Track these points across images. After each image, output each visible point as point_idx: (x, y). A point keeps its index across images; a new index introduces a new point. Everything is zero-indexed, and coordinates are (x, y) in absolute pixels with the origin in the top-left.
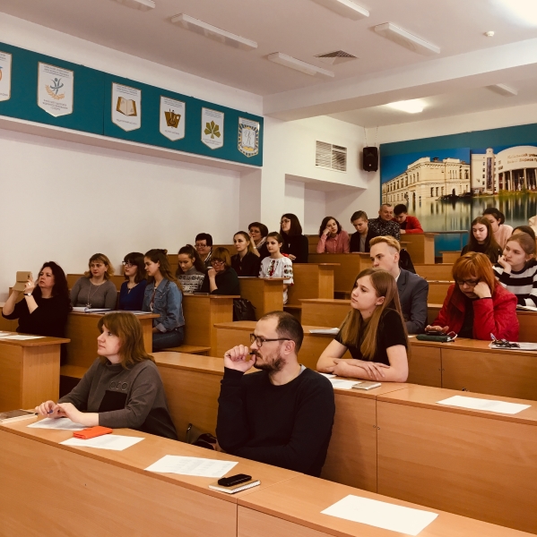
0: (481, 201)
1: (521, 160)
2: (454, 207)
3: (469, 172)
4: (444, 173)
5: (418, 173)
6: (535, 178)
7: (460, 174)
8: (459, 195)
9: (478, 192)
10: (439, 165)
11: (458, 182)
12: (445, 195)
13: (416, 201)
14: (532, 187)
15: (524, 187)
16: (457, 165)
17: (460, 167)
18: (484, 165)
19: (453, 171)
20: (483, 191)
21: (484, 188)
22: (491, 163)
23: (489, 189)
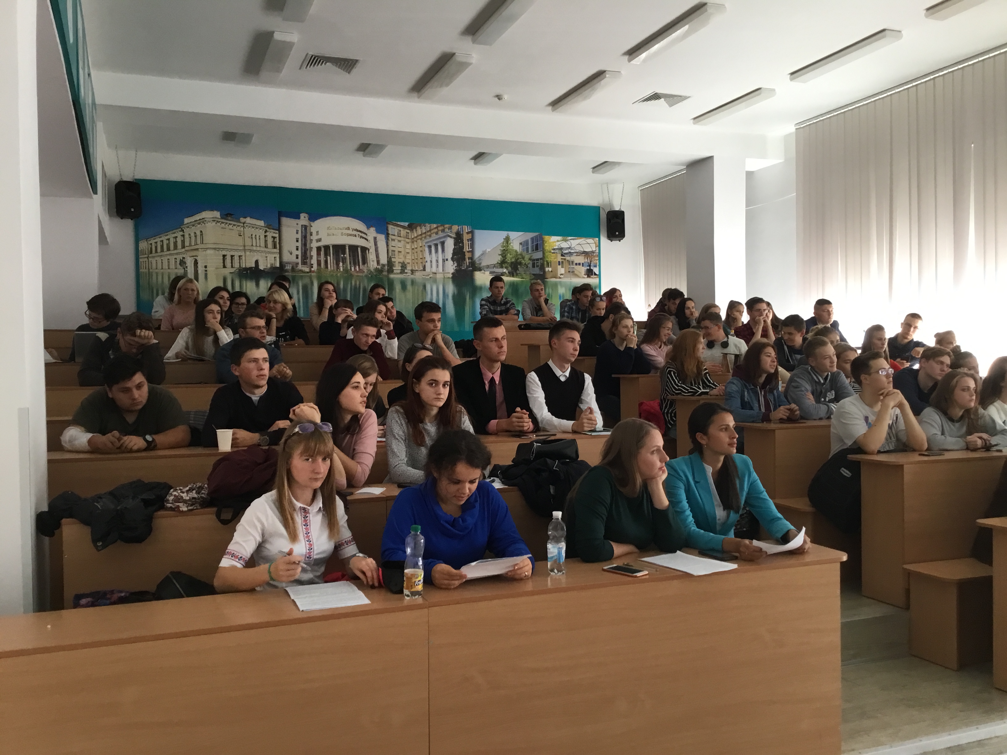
1: (342, 234)
3: (277, 240)
4: (243, 236)
5: (201, 232)
6: (358, 257)
7: (266, 241)
8: (265, 269)
9: (291, 268)
10: (234, 225)
11: (262, 252)
12: (244, 267)
13: (199, 272)
14: (355, 268)
15: (347, 267)
16: (260, 229)
17: (266, 232)
18: (297, 233)
19: (256, 236)
20: (297, 266)
21: (298, 264)
22: (306, 232)
23: (304, 265)
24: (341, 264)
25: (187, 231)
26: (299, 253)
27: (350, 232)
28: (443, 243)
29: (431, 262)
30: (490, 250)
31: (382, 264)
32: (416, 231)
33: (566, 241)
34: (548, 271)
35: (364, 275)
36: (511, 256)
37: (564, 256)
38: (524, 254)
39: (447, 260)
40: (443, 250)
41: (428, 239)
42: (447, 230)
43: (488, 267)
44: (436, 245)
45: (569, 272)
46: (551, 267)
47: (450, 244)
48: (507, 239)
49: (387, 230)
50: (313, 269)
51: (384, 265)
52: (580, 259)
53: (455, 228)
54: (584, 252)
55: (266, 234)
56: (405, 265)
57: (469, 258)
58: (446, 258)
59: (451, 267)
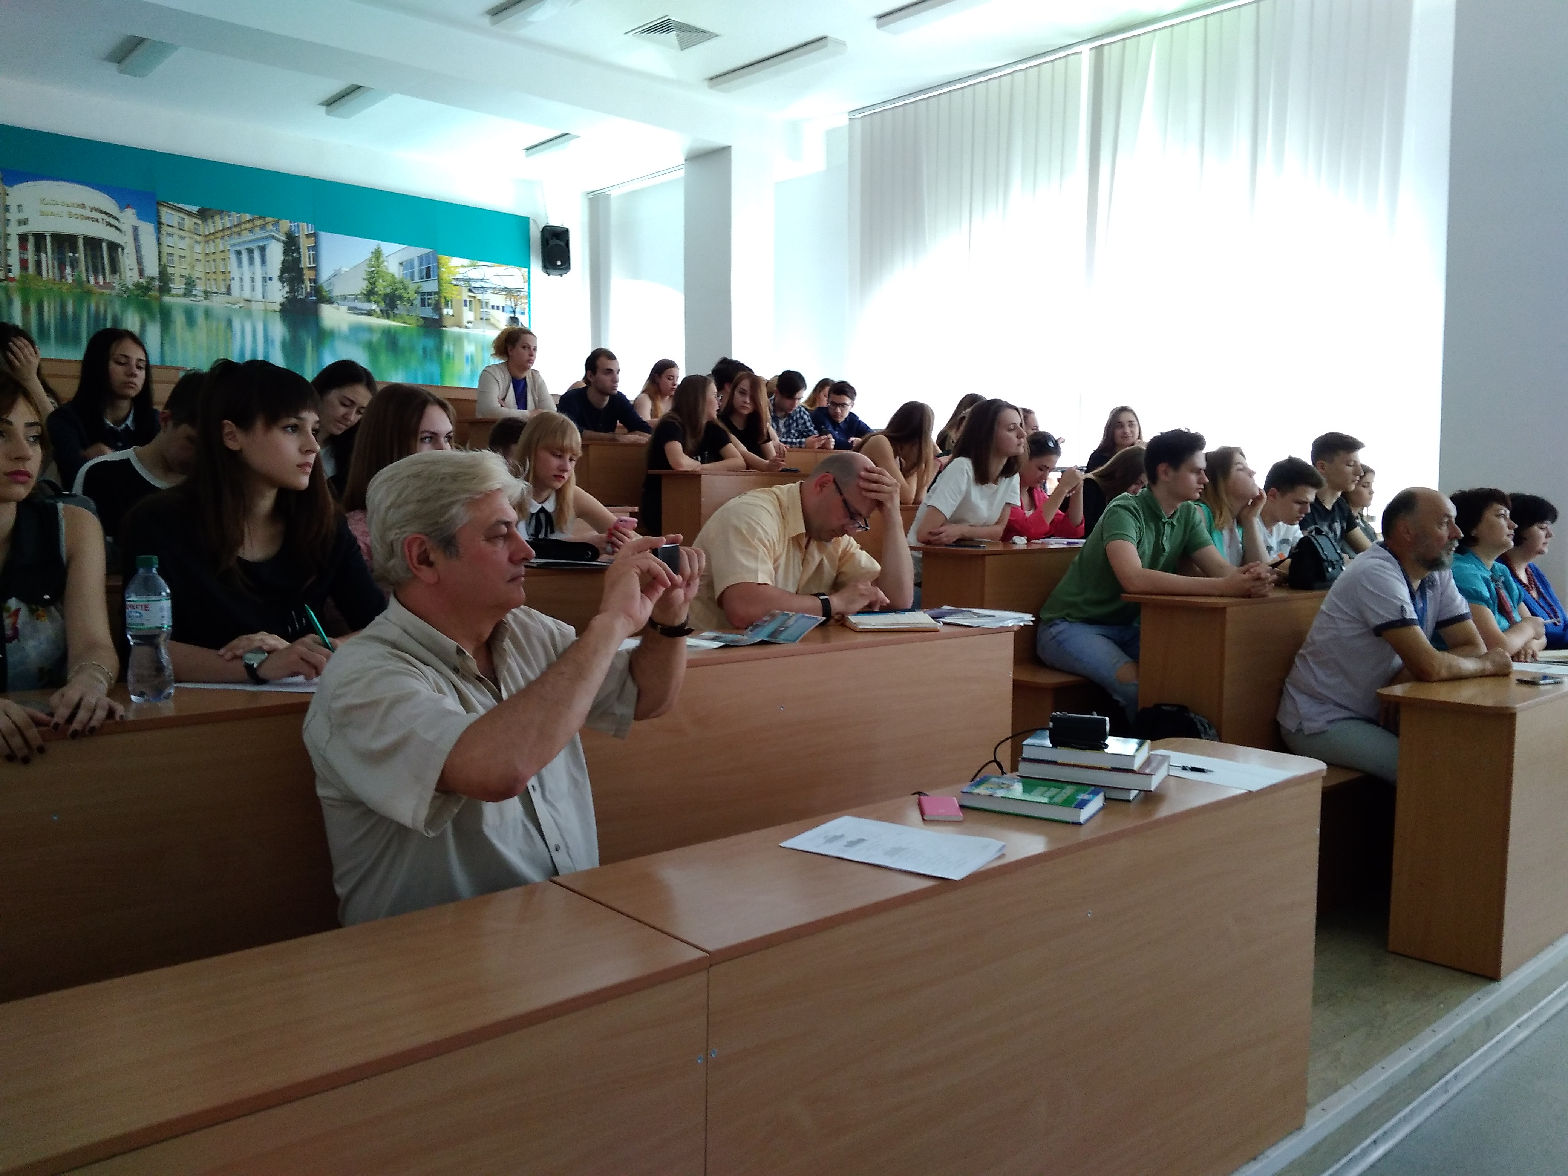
1: (71, 216)
6: (102, 259)
14: (96, 279)
15: (79, 276)
24: (68, 270)
27: (86, 212)
28: (263, 249)
29: (241, 279)
30: (347, 270)
31: (148, 277)
32: (213, 222)
33: (476, 267)
34: (448, 314)
35: (113, 293)
36: (384, 283)
37: (473, 292)
38: (407, 282)
39: (271, 279)
40: (263, 262)
41: (236, 240)
42: (270, 227)
43: (344, 298)
44: (250, 251)
45: (482, 319)
46: (452, 308)
47: (276, 253)
48: (377, 254)
49: (159, 216)
50: (11, 276)
51: (152, 279)
52: (499, 300)
53: (285, 225)
54: (505, 289)
56: (194, 281)
57: (310, 280)
58: (269, 276)
59: (278, 293)
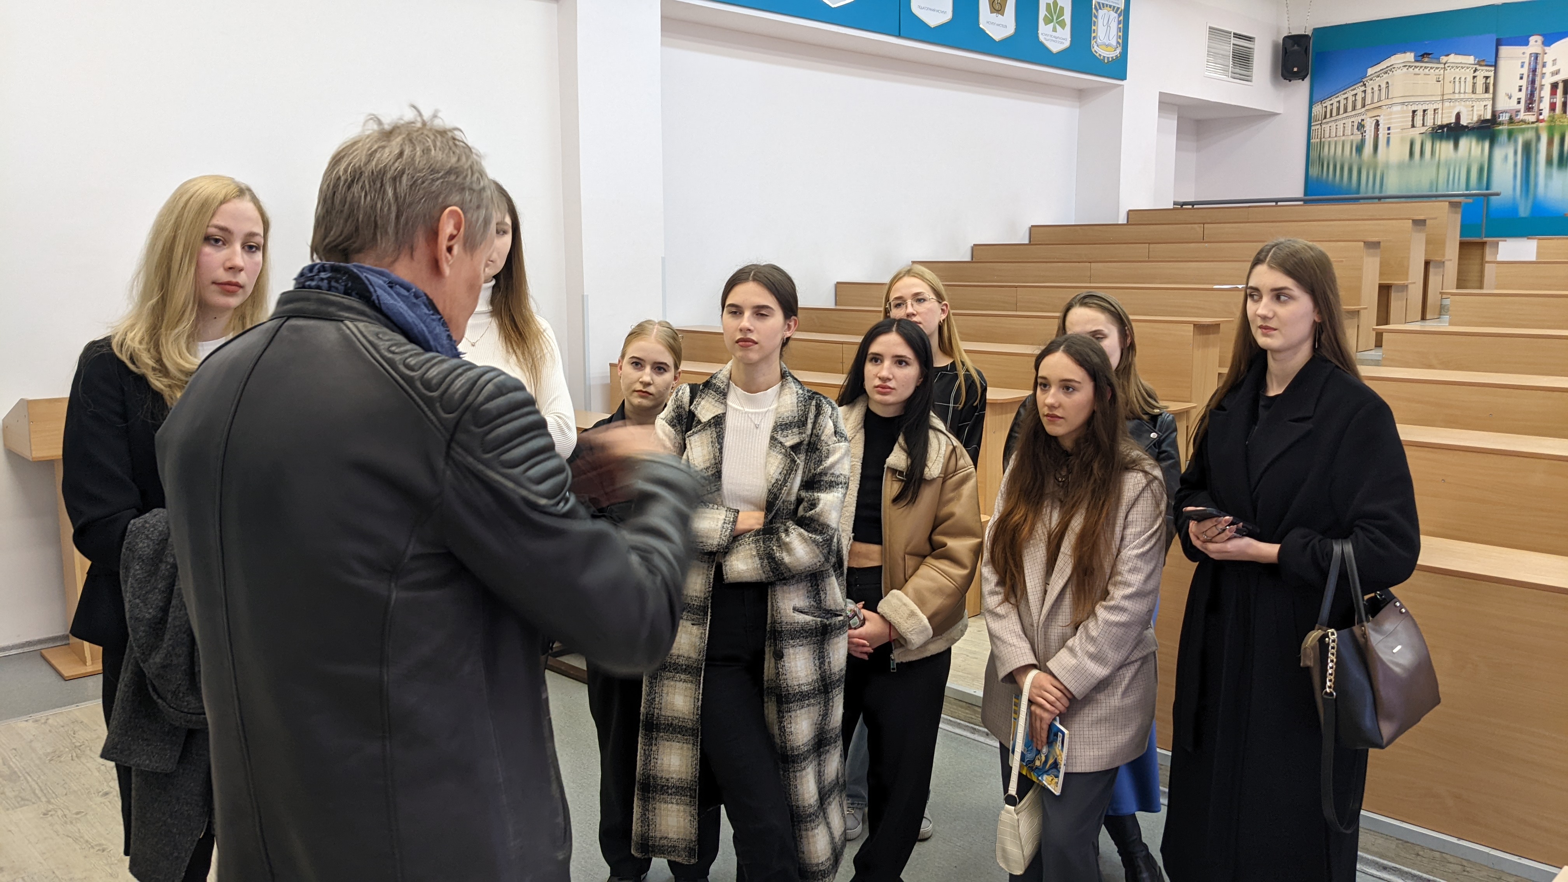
0: (1510, 134)
2: (1456, 146)
3: (1491, 81)
4: (1442, 82)
5: (1387, 83)
7: (1474, 84)
8: (1469, 123)
9: (1507, 118)
10: (1431, 68)
11: (1467, 100)
12: (1439, 123)
13: (1380, 136)
16: (1468, 68)
17: (1475, 71)
18: (1522, 66)
19: (1460, 78)
20: (1517, 115)
21: (1519, 111)
22: (1536, 63)
23: (1529, 111)
25: (1370, 84)
26: (1523, 95)
50: (1541, 117)
55: (1475, 75)
